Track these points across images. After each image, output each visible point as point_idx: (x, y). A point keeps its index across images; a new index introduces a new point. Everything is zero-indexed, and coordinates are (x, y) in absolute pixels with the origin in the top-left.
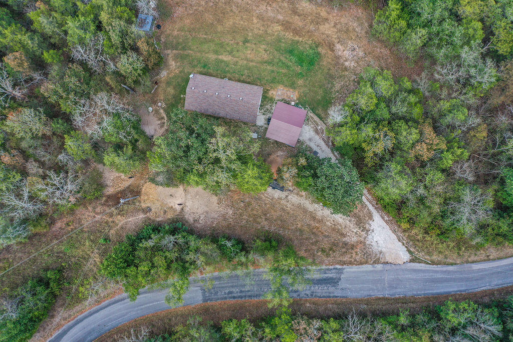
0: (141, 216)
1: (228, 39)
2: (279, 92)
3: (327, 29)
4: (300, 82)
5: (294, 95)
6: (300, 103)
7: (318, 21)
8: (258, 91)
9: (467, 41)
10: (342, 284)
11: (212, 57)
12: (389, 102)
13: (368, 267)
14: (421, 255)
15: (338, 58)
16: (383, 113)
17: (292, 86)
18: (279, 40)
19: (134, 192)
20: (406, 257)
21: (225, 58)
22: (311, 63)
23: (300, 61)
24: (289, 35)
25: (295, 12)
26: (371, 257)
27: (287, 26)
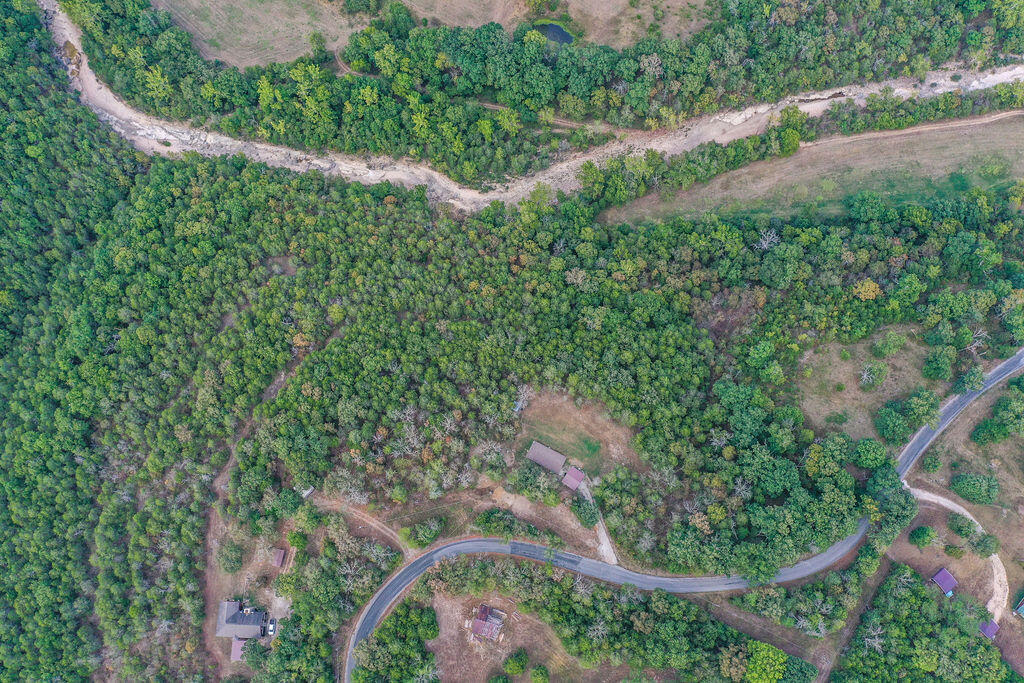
0: (491, 503)
1: (556, 427)
2: (574, 461)
3: (608, 435)
4: (586, 459)
5: (581, 465)
6: (583, 470)
7: (604, 429)
8: (563, 459)
9: (668, 464)
10: (580, 565)
11: (545, 433)
12: (622, 482)
13: (595, 561)
14: (623, 564)
15: (609, 451)
16: (619, 486)
17: (582, 460)
18: (581, 434)
19: (491, 490)
20: (615, 562)
21: (551, 436)
22: (595, 450)
23: (589, 449)
24: (587, 432)
25: (594, 421)
26: (596, 556)
27: (587, 427)
